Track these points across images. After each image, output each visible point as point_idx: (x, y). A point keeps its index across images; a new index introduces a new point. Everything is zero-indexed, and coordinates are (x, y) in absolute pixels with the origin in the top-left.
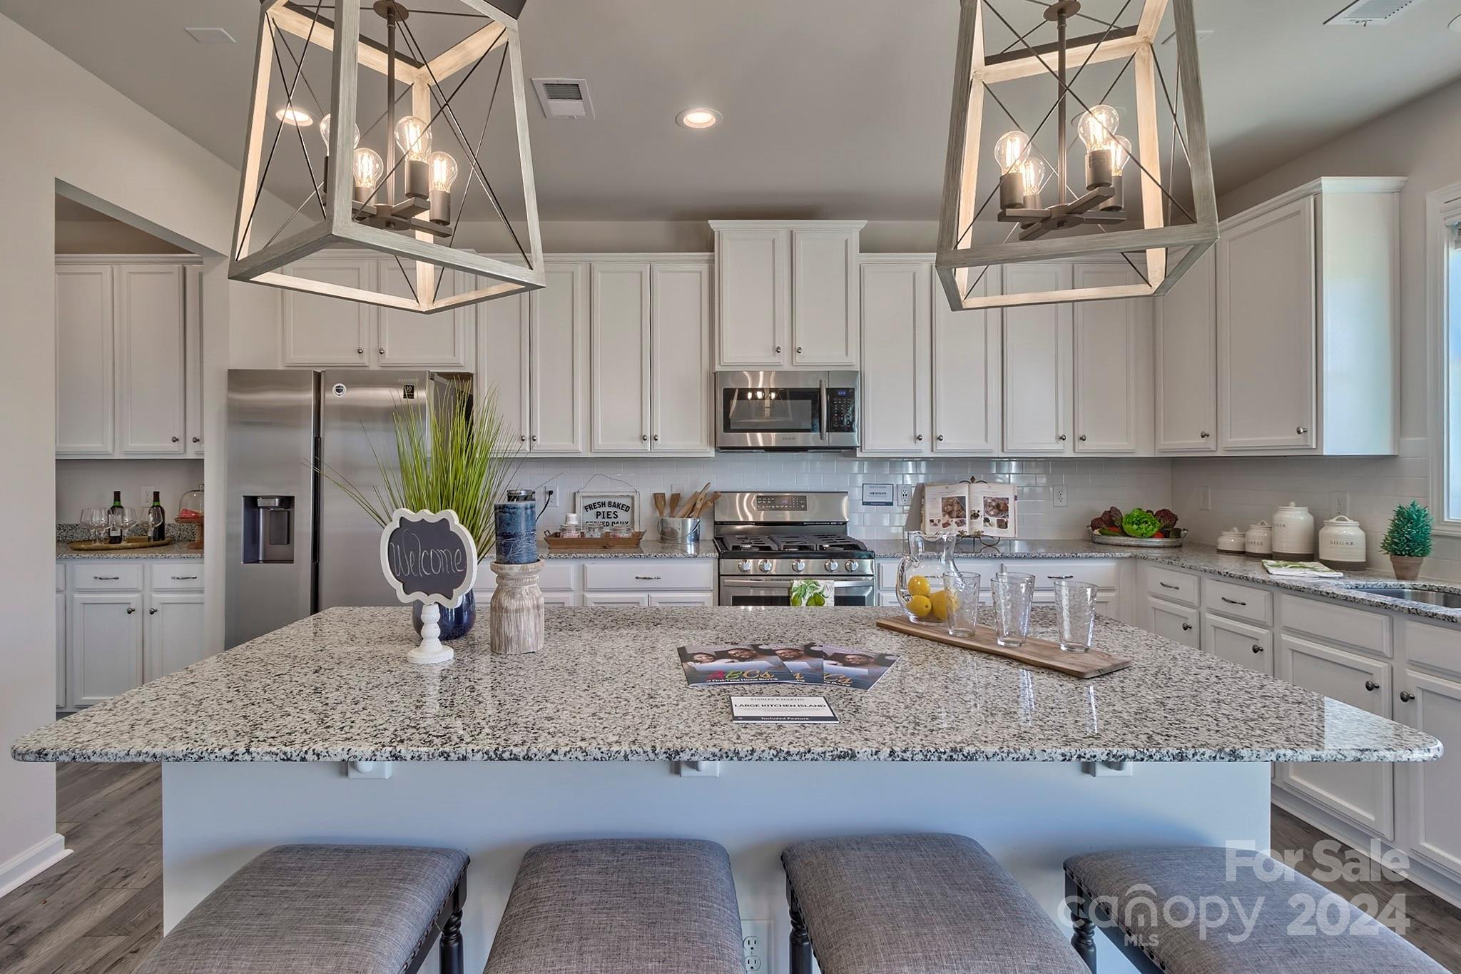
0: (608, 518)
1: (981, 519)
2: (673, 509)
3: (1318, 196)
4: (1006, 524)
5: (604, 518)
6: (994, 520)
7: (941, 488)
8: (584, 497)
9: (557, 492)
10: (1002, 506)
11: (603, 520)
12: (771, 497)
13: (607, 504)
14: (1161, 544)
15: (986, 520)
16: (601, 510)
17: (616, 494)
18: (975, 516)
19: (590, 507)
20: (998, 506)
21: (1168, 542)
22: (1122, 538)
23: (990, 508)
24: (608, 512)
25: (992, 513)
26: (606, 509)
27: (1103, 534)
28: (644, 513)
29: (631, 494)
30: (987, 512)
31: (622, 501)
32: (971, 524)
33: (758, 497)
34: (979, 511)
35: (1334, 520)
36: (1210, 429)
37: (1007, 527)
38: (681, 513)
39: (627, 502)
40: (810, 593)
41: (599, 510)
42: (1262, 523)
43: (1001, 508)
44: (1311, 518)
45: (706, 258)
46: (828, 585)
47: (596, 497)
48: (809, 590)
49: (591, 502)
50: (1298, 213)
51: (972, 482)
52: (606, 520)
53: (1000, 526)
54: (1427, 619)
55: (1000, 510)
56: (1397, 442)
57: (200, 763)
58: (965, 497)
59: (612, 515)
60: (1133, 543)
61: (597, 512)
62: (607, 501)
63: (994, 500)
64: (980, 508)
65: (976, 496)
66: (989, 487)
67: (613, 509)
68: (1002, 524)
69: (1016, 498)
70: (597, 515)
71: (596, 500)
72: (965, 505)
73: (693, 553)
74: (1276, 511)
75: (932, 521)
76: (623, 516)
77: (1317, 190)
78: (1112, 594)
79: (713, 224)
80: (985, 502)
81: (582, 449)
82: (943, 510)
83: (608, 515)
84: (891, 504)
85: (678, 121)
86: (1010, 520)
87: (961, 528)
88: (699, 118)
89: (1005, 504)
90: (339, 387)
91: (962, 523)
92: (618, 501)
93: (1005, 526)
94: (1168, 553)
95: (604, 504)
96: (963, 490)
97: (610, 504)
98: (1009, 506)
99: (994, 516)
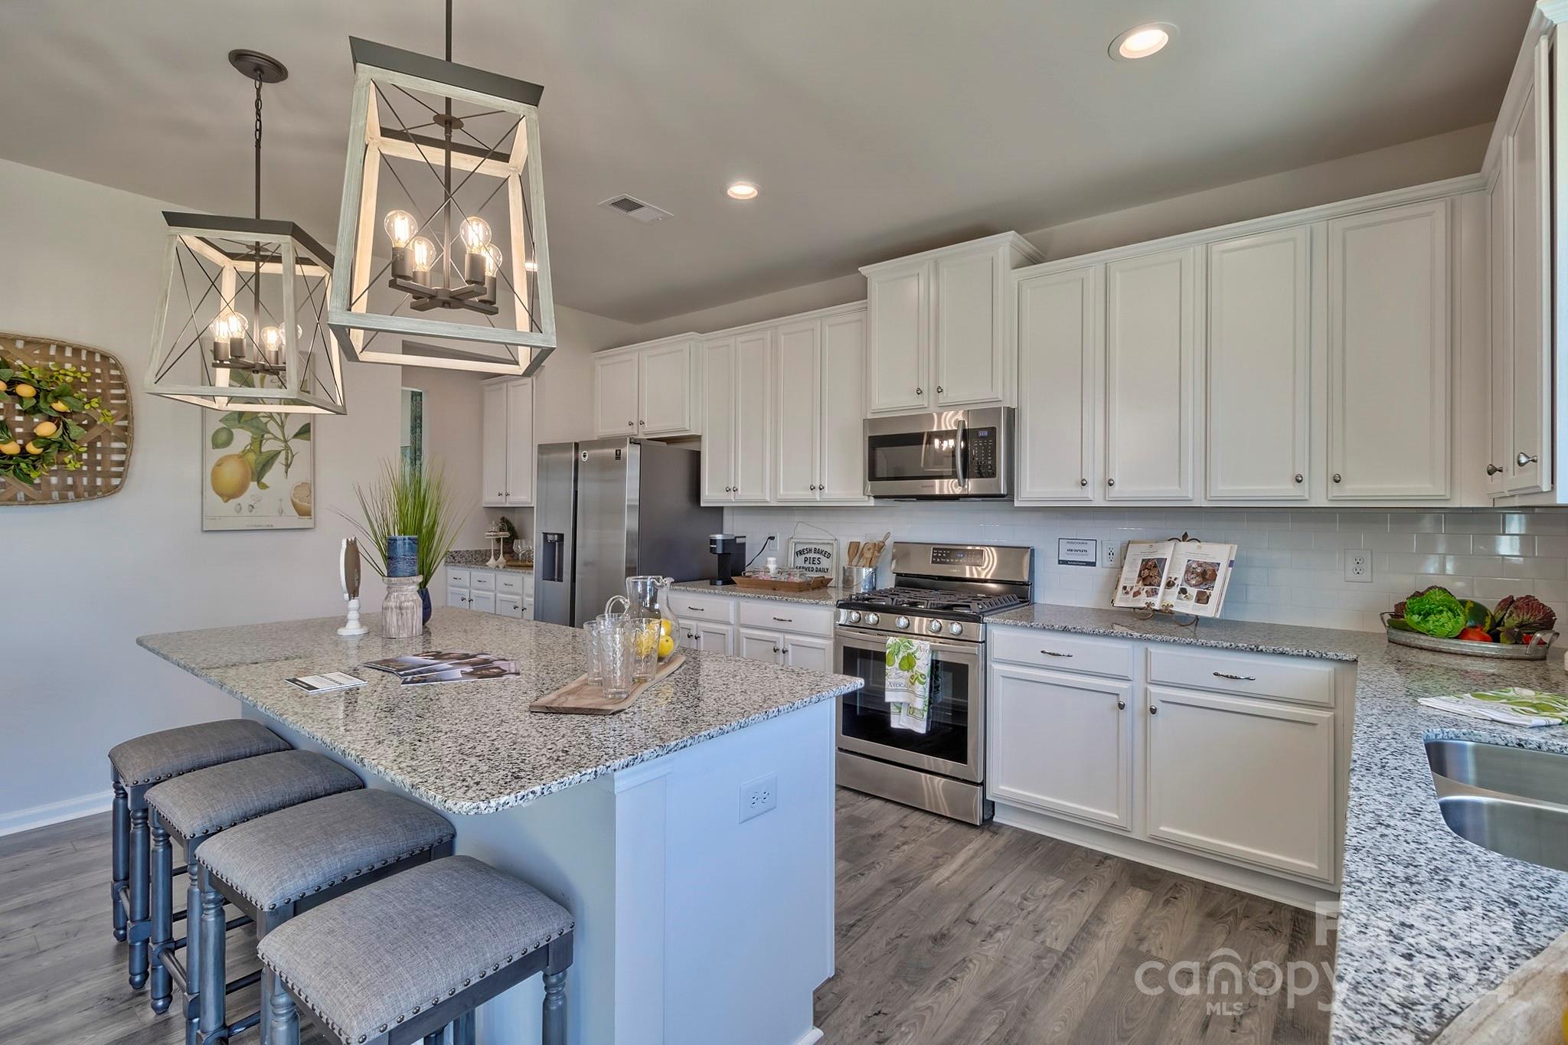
0: (813, 564)
1: (1176, 590)
2: (861, 558)
4: (1208, 598)
5: (810, 564)
6: (1193, 592)
7: (1144, 547)
8: (796, 543)
9: (778, 538)
10: (1209, 573)
11: (809, 566)
12: (947, 550)
13: (813, 550)
15: (1183, 591)
16: (808, 556)
17: (820, 541)
18: (1170, 584)
19: (801, 553)
20: (1204, 574)
21: (1507, 650)
23: (1193, 576)
24: (813, 558)
25: (1194, 582)
26: (812, 555)
29: (833, 542)
30: (1187, 581)
31: (825, 548)
32: (1164, 594)
33: (934, 549)
34: (1176, 579)
39: (828, 549)
40: (904, 652)
41: (807, 555)
43: (1207, 577)
46: (922, 646)
47: (804, 543)
48: (902, 649)
49: (801, 547)
51: (1184, 540)
52: (811, 566)
53: (1197, 600)
55: (1204, 579)
58: (1166, 559)
59: (816, 561)
61: (805, 558)
62: (813, 547)
63: (1200, 565)
64: (1180, 575)
65: (1178, 558)
66: (1199, 547)
67: (817, 556)
68: (1202, 598)
69: (1231, 564)
70: (805, 561)
71: (805, 546)
72: (1163, 572)
75: (1125, 588)
76: (825, 562)
80: (1188, 567)
82: (1140, 576)
83: (813, 561)
84: (1093, 564)
86: (1215, 592)
87: (1151, 599)
89: (1214, 571)
90: (584, 453)
91: (1155, 593)
92: (822, 547)
93: (1205, 601)
95: (811, 550)
96: (1166, 551)
97: (817, 551)
98: (1218, 573)
99: (1195, 586)
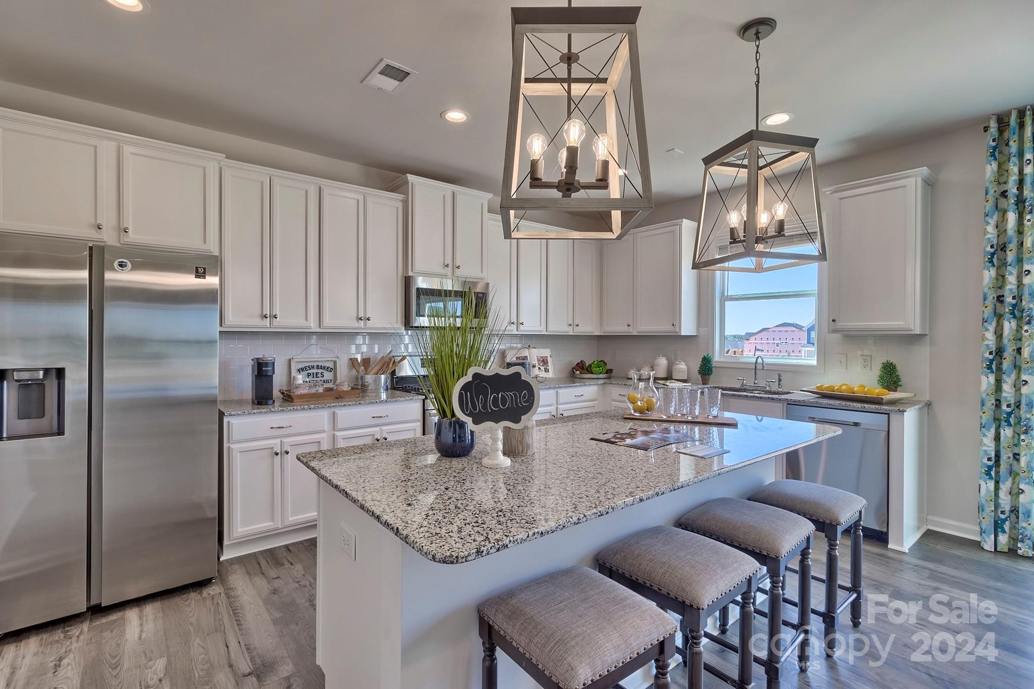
0: (317, 377)
1: (537, 368)
2: (366, 369)
3: (681, 225)
5: (313, 377)
6: (542, 368)
7: (515, 352)
8: (297, 362)
10: (545, 361)
11: (313, 379)
13: (315, 367)
14: (605, 377)
15: (539, 368)
16: (311, 371)
17: (323, 359)
18: (534, 366)
19: (302, 370)
20: (543, 360)
21: (607, 376)
22: (591, 375)
23: (540, 362)
24: (317, 373)
26: (315, 371)
27: (581, 373)
28: (344, 373)
29: (334, 359)
30: (539, 364)
31: (327, 364)
34: (535, 364)
35: (677, 362)
36: (631, 323)
37: (549, 372)
38: (375, 370)
39: (331, 365)
41: (309, 371)
42: (647, 365)
44: (667, 361)
45: (401, 198)
47: (307, 362)
49: (302, 365)
50: (673, 231)
51: (530, 348)
52: (315, 379)
53: (545, 372)
54: (739, 398)
55: (544, 363)
56: (698, 330)
57: (564, 530)
58: (527, 356)
59: (319, 375)
60: (595, 377)
61: (308, 373)
62: (315, 364)
63: (541, 358)
64: (535, 362)
65: (532, 355)
66: (538, 351)
67: (320, 371)
68: (547, 370)
69: (551, 356)
70: (308, 376)
71: (307, 364)
73: (385, 398)
74: (656, 359)
76: (328, 376)
77: (680, 224)
78: (596, 402)
79: (410, 177)
80: (537, 359)
81: (313, 325)
83: (317, 375)
85: (442, 114)
86: (550, 367)
88: (456, 116)
89: (546, 359)
90: (122, 262)
92: (323, 364)
94: (606, 381)
95: (313, 367)
96: (526, 353)
97: (318, 367)
98: (548, 360)
99: (542, 366)
